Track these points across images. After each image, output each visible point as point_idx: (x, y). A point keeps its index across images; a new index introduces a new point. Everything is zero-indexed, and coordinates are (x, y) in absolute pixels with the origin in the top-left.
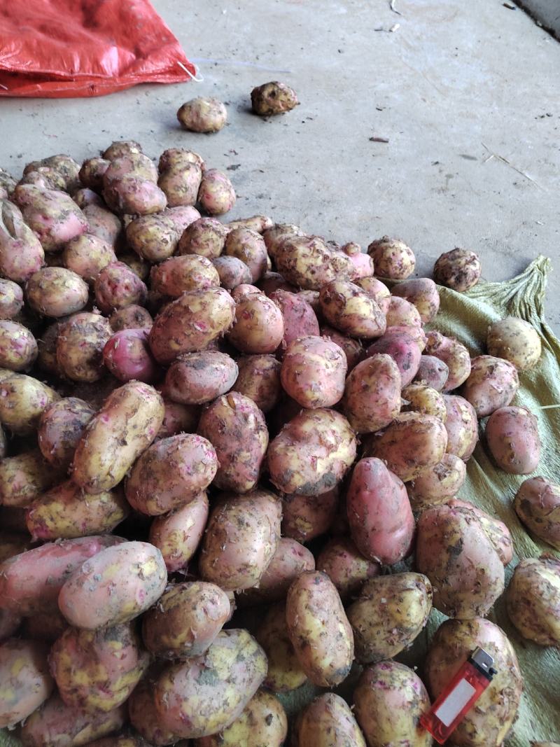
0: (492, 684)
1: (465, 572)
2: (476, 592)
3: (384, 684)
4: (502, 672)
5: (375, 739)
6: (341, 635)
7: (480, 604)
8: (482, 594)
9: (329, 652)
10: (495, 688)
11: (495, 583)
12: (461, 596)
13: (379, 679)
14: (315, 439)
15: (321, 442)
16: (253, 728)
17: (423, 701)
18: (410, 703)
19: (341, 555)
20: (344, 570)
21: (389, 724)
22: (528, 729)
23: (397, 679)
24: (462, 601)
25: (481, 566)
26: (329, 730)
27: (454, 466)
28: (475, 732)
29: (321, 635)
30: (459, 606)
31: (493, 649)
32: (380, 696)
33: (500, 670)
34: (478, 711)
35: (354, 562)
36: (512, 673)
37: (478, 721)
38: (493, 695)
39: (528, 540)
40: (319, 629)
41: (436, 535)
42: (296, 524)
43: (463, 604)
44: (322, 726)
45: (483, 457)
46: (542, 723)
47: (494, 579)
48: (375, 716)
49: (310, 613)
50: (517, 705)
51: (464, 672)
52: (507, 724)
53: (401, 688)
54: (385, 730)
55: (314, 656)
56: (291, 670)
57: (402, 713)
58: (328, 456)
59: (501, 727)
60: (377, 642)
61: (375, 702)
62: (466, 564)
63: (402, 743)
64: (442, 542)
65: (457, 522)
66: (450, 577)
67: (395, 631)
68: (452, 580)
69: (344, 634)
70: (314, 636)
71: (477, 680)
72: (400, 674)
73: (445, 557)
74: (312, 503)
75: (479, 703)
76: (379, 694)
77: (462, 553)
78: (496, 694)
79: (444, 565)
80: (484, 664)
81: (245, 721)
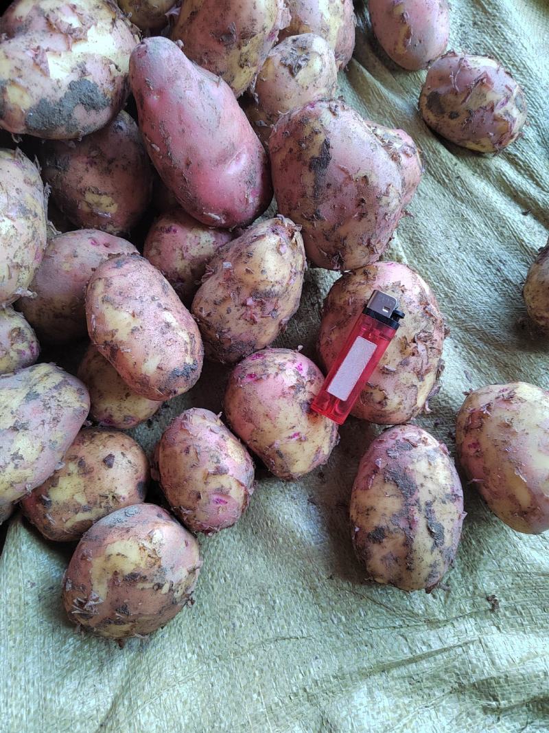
0: (400, 333)
1: (341, 190)
2: (362, 216)
3: (255, 375)
4: (413, 315)
5: (256, 444)
6: (168, 325)
7: (370, 233)
8: (371, 216)
9: (151, 352)
10: (405, 338)
11: (387, 193)
12: (342, 231)
13: (248, 372)
14: (40, 23)
15: (51, 27)
16: (88, 476)
17: (311, 382)
18: (292, 387)
19: (168, 231)
20: (178, 251)
21: (268, 420)
22: (462, 381)
23: (272, 364)
24: (345, 238)
25: (361, 174)
26: (187, 451)
27: (310, 47)
28: (386, 398)
29: (133, 331)
30: (344, 248)
31: (398, 290)
32: (251, 392)
33: (410, 313)
34: (385, 372)
35: (190, 235)
36: (427, 314)
37: (388, 384)
38: (404, 345)
39: (444, 152)
40: (129, 324)
41: (291, 150)
42: (89, 205)
43: (348, 242)
44: (178, 449)
45: (372, 58)
46: (479, 370)
47: (383, 188)
48: (249, 417)
49: (110, 307)
50: (439, 351)
51: (360, 329)
52: (430, 378)
53: (277, 374)
54: (265, 429)
55: (131, 363)
56: (127, 395)
57: (282, 403)
58: (69, 49)
59: (421, 383)
60: (232, 325)
61: (245, 400)
62: (340, 178)
63: (290, 437)
64: (299, 158)
65: (317, 117)
66: (321, 207)
67: (250, 302)
68: (326, 210)
69: (174, 323)
70: (122, 335)
71: (378, 332)
72: (275, 358)
73: (308, 179)
74: (97, 160)
75: (387, 361)
76: (248, 389)
77: (331, 162)
78: (407, 344)
79: (310, 191)
80: (384, 310)
81: (76, 472)
